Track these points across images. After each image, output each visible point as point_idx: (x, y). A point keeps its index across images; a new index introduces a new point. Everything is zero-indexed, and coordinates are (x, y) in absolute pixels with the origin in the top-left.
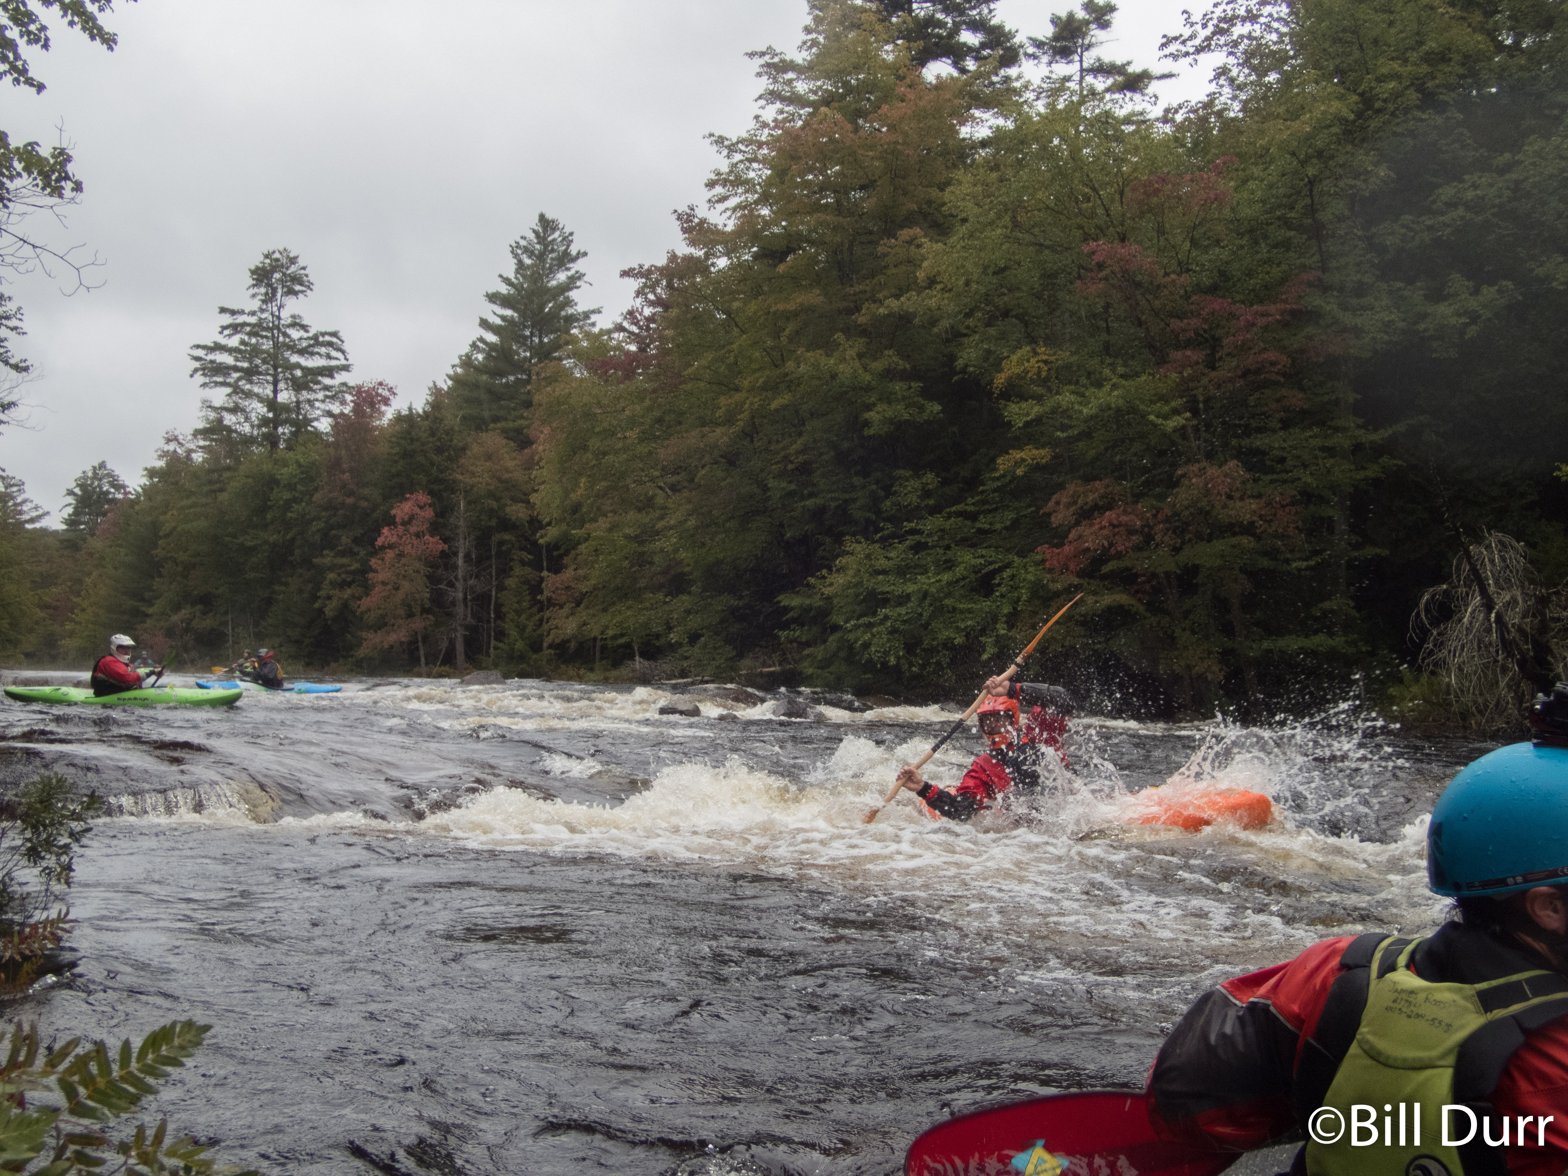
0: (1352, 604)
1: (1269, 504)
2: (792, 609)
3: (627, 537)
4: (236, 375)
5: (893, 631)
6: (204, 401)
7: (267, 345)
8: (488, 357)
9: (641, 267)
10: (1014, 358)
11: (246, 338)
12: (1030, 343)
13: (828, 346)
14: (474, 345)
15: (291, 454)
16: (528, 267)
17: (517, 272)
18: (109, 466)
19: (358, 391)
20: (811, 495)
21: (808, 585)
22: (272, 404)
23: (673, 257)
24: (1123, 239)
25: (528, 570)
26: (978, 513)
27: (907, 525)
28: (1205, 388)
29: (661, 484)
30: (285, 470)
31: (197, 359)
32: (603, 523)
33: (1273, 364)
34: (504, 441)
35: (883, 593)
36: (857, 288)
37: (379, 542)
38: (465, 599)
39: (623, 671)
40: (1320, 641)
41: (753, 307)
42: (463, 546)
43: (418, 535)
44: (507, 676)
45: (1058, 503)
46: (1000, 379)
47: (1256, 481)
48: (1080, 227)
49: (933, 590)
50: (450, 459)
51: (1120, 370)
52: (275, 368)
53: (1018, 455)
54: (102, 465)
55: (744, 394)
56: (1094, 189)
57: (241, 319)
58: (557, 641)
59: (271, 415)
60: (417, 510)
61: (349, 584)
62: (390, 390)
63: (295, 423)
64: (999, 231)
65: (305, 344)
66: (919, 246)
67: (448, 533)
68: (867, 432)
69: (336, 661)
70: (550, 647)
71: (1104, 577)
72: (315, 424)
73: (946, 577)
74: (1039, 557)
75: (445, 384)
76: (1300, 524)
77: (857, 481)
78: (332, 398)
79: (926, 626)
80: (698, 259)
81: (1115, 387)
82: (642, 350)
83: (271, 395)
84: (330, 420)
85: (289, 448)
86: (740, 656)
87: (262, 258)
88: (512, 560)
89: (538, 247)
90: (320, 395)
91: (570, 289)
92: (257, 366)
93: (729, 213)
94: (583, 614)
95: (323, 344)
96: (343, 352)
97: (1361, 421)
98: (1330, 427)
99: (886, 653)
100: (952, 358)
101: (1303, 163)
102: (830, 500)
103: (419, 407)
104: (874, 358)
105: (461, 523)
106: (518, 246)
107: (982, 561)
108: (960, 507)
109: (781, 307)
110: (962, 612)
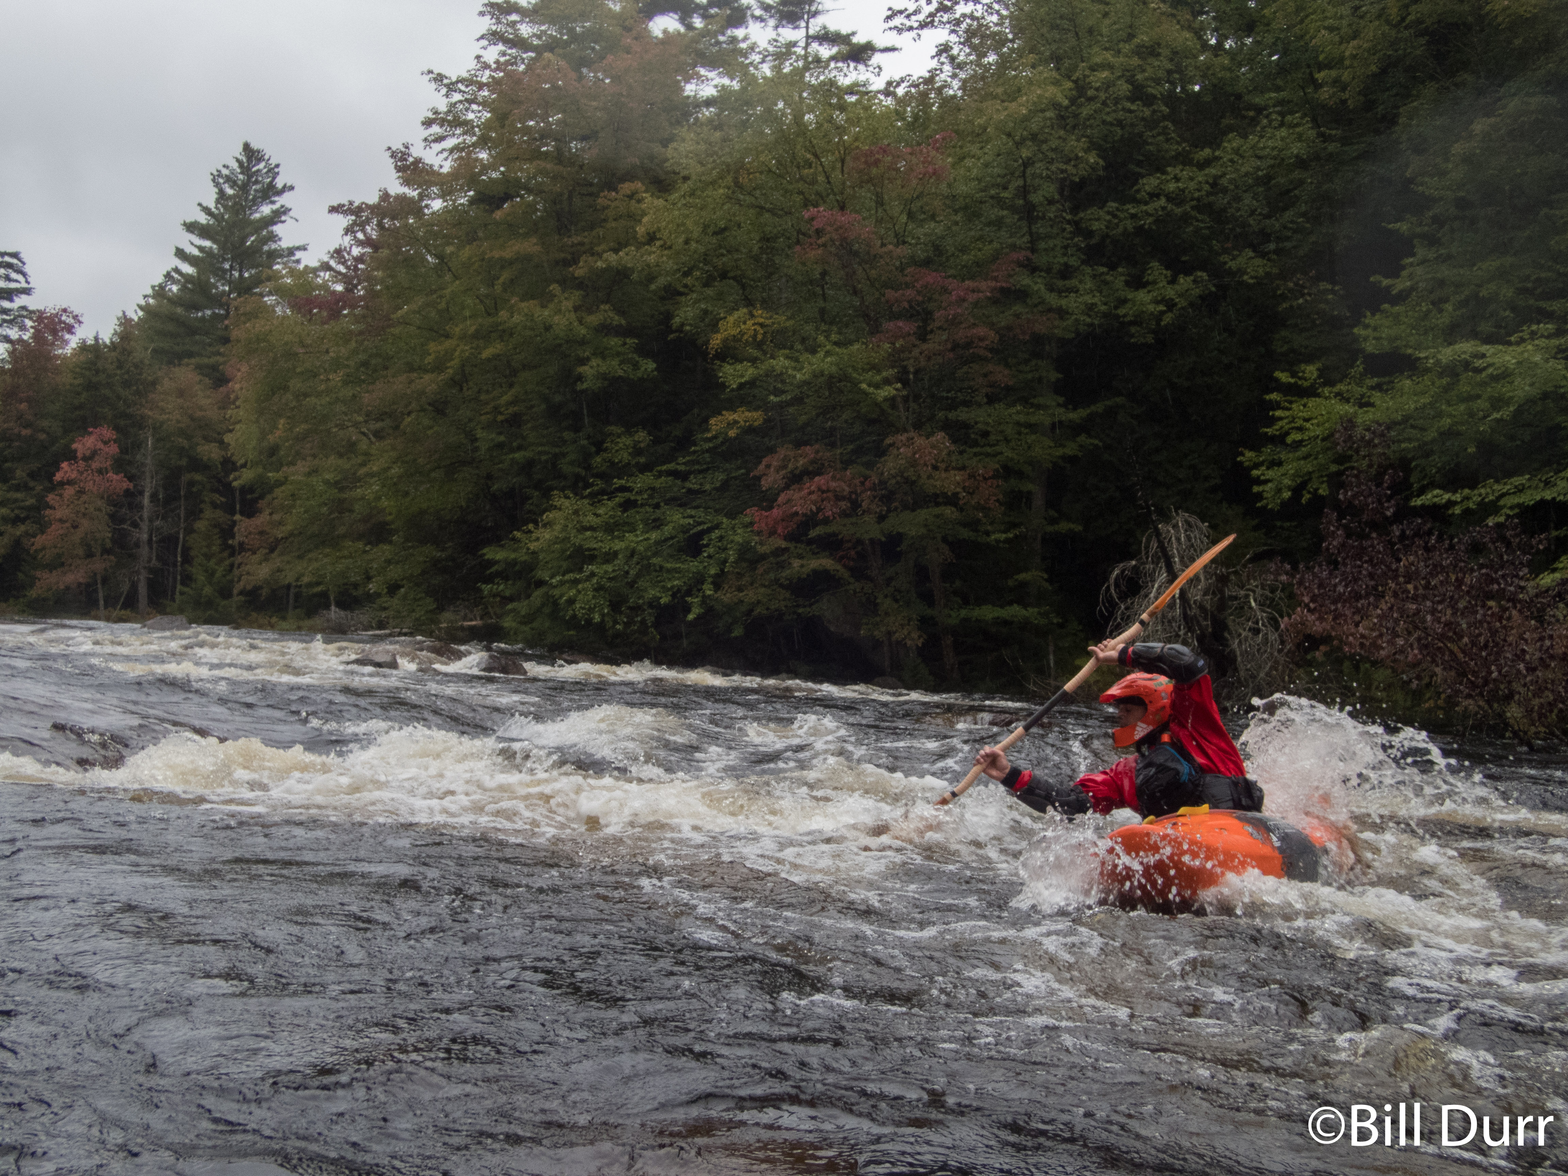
0: (1046, 576)
1: (972, 476)
2: (497, 562)
3: (327, 482)
5: (599, 589)
8: (184, 288)
9: (351, 203)
10: (731, 319)
12: (747, 306)
13: (545, 299)
14: (168, 276)
16: (230, 197)
17: (218, 202)
19: (40, 316)
20: (520, 448)
21: (514, 539)
23: (385, 196)
24: (842, 208)
25: (219, 513)
26: (689, 473)
27: (617, 482)
28: (916, 359)
29: (364, 430)
32: (302, 467)
33: (981, 339)
34: (198, 378)
35: (589, 549)
36: (576, 239)
37: (58, 477)
38: (150, 541)
39: (317, 621)
40: (1015, 611)
41: (466, 252)
42: (149, 485)
43: (100, 471)
44: (191, 622)
45: (768, 466)
46: (716, 341)
47: (961, 453)
48: (801, 193)
49: (641, 548)
50: (138, 393)
51: (834, 337)
53: (731, 416)
55: (454, 341)
56: (816, 156)
58: (249, 587)
60: (100, 445)
61: (23, 521)
62: (75, 317)
64: (721, 191)
66: (639, 201)
67: (134, 471)
68: (580, 387)
69: (6, 601)
70: (241, 593)
71: (810, 542)
73: (654, 536)
74: (747, 520)
75: (135, 315)
76: (1001, 497)
77: (567, 435)
78: (10, 322)
79: (631, 585)
80: (411, 200)
81: (828, 353)
82: (349, 290)
84: (8, 346)
86: (441, 609)
88: (203, 502)
89: (241, 177)
91: (275, 223)
93: (445, 154)
94: (277, 561)
95: (2, 265)
96: (24, 274)
97: (1061, 400)
98: (1032, 405)
99: (591, 610)
100: (669, 316)
101: (1018, 144)
102: (540, 453)
103: (106, 337)
104: (590, 312)
105: (149, 461)
106: (220, 174)
107: (691, 521)
108: (671, 466)
109: (496, 254)
110: (669, 571)
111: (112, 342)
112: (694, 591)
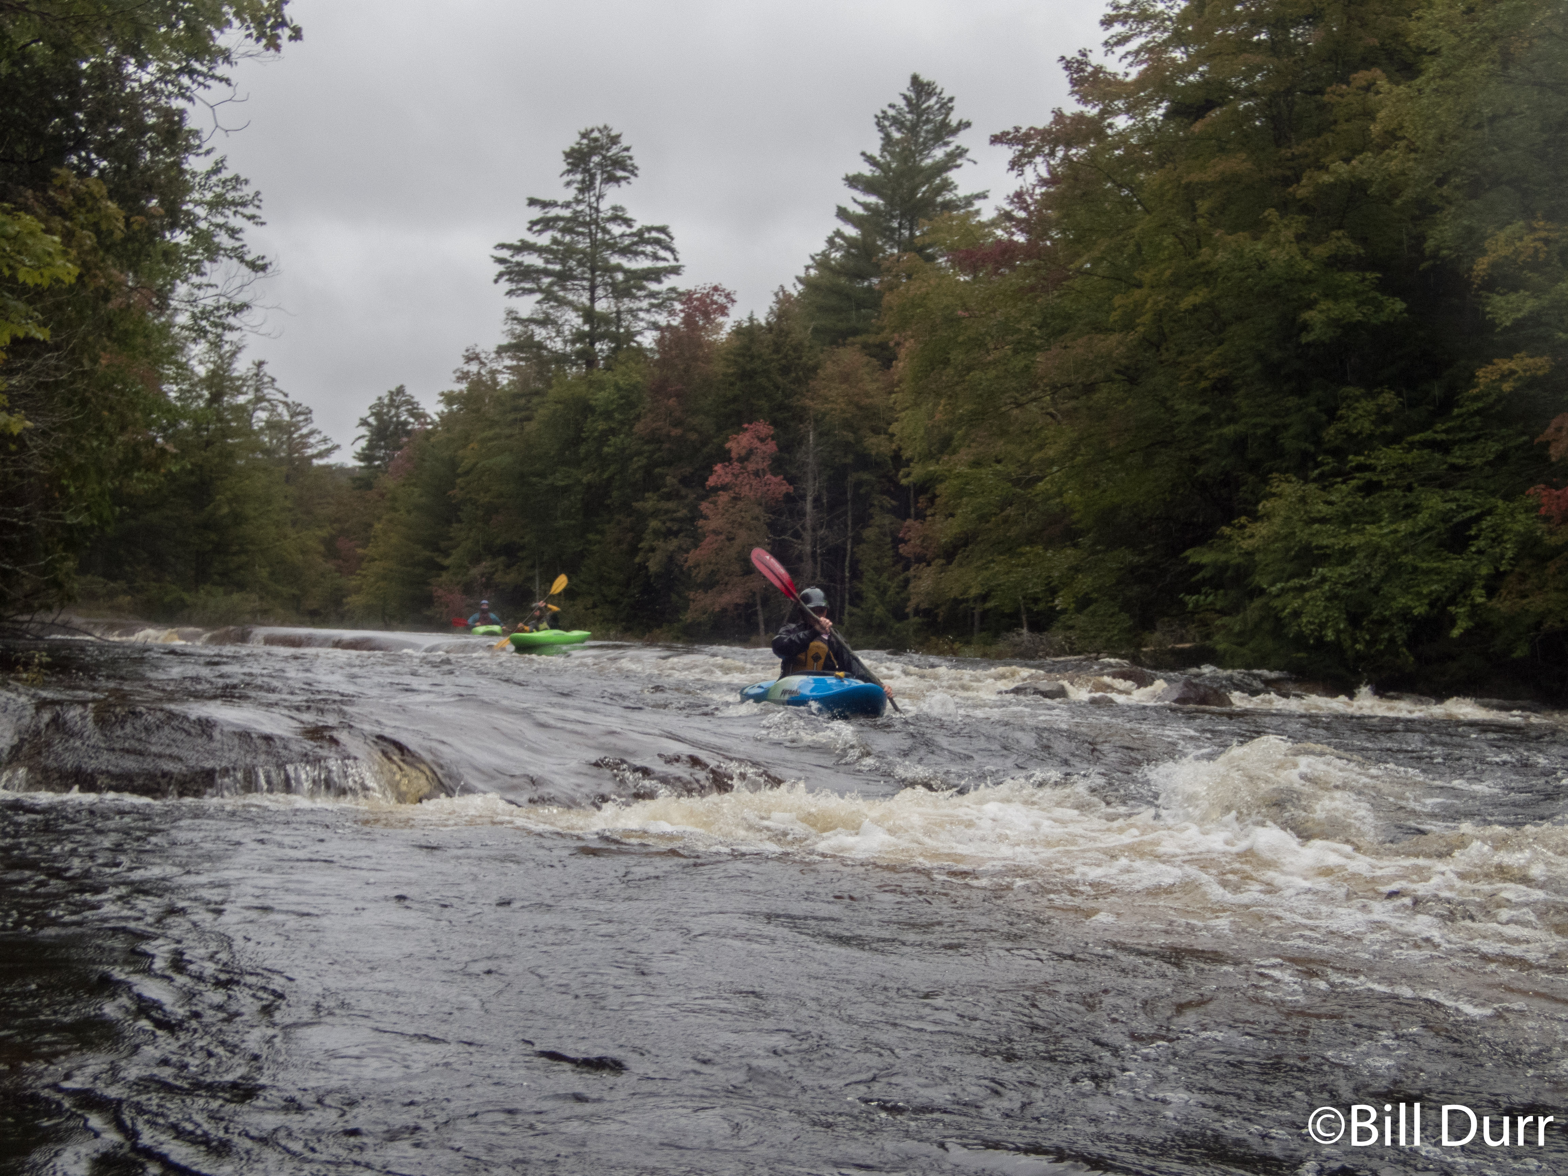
2: (1204, 567)
3: (997, 475)
4: (546, 281)
5: (1333, 597)
6: (510, 312)
7: (584, 244)
8: (847, 255)
9: (1017, 129)
10: (1502, 236)
11: (559, 235)
12: (1524, 216)
13: (1257, 227)
14: (831, 241)
15: (609, 375)
16: (898, 142)
17: (884, 149)
18: (408, 391)
19: (687, 297)
20: (1230, 420)
21: (1222, 536)
22: (589, 315)
23: (1059, 116)
25: (890, 518)
26: (1455, 443)
27: (1354, 460)
29: (1051, 410)
30: (601, 395)
31: (501, 261)
32: (965, 455)
34: (865, 359)
35: (1319, 547)
36: (1297, 150)
37: (711, 481)
38: (814, 553)
39: (1001, 646)
41: (1159, 178)
42: (811, 488)
43: (757, 474)
46: (1482, 266)
49: (1386, 543)
50: (797, 381)
52: (593, 271)
53: (1506, 365)
54: (400, 390)
55: (1145, 291)
57: (553, 212)
58: (924, 606)
59: (587, 328)
60: (757, 443)
61: (676, 534)
62: (728, 296)
63: (615, 338)
65: (627, 241)
66: (1376, 93)
67: (794, 472)
68: (1305, 338)
69: (659, 626)
70: (917, 612)
72: (639, 338)
73: (1404, 527)
74: (1531, 502)
75: (795, 290)
77: (1292, 401)
78: (659, 306)
79: (1375, 591)
80: (1091, 121)
83: (587, 303)
84: (656, 334)
85: (608, 368)
87: (577, 138)
88: (872, 505)
89: (909, 116)
90: (645, 304)
91: (949, 169)
92: (571, 269)
93: (1131, 58)
94: (954, 571)
95: (648, 242)
96: (673, 251)
99: (1322, 626)
100: (1421, 238)
102: (1255, 426)
103: (762, 318)
104: (1318, 241)
105: (810, 459)
106: (885, 116)
107: (1454, 506)
108: (1428, 435)
109: (1195, 177)
110: (1428, 572)
111: (768, 323)
112: (1460, 598)
